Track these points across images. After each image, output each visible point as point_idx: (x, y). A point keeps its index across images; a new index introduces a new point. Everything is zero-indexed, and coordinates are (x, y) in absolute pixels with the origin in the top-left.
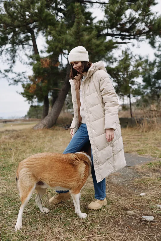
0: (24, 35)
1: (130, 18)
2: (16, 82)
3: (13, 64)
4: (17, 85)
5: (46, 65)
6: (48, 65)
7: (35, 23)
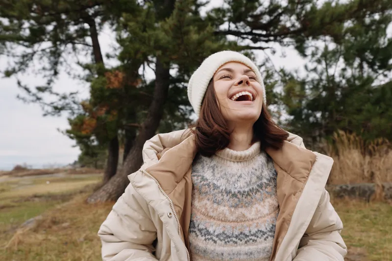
0: (76, 27)
1: (271, 7)
2: (58, 110)
3: (53, 78)
4: (59, 116)
5: (116, 84)
6: (119, 82)
7: (97, 7)
